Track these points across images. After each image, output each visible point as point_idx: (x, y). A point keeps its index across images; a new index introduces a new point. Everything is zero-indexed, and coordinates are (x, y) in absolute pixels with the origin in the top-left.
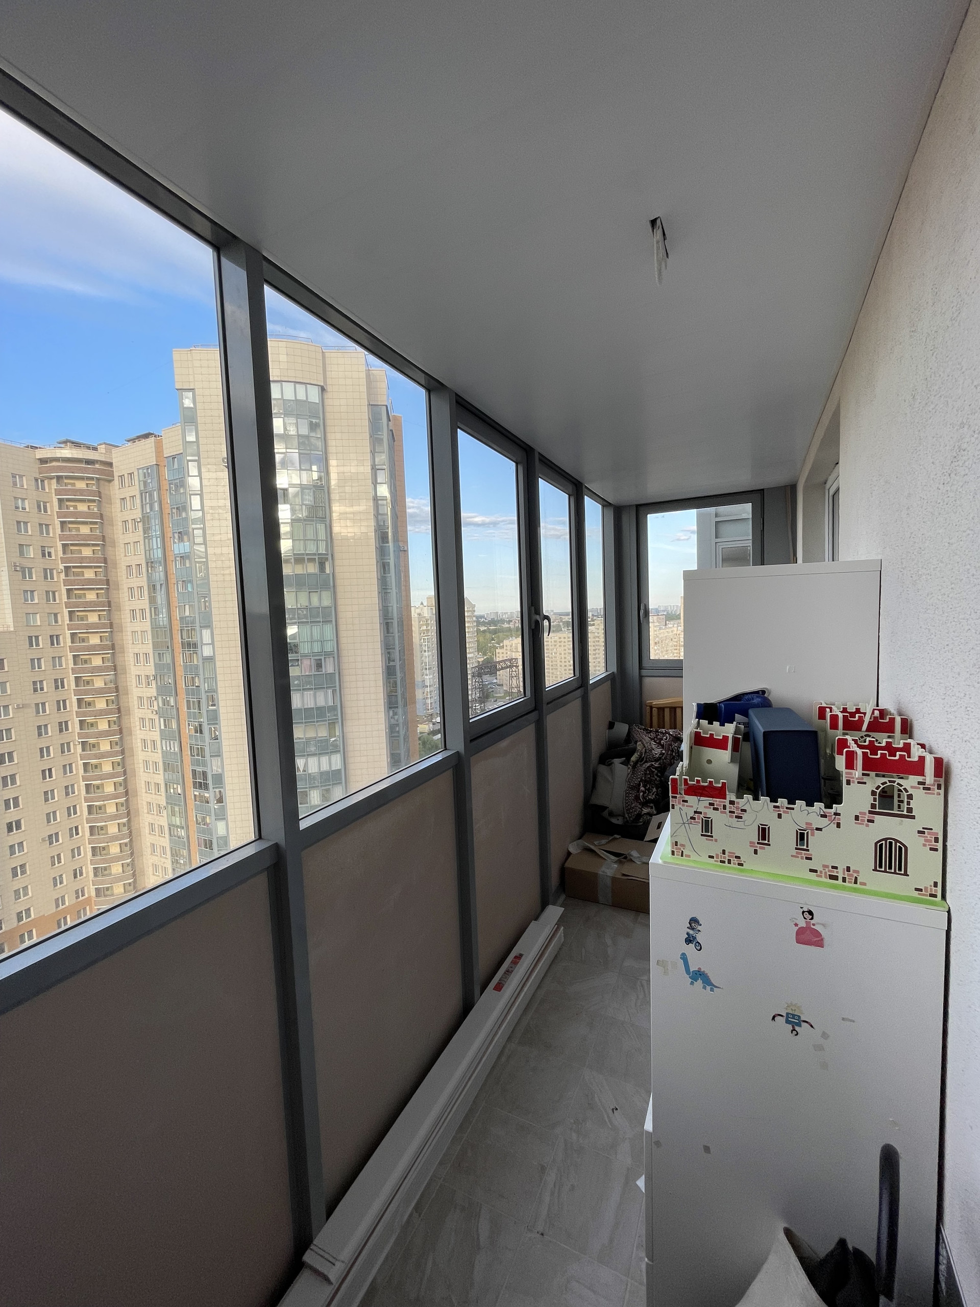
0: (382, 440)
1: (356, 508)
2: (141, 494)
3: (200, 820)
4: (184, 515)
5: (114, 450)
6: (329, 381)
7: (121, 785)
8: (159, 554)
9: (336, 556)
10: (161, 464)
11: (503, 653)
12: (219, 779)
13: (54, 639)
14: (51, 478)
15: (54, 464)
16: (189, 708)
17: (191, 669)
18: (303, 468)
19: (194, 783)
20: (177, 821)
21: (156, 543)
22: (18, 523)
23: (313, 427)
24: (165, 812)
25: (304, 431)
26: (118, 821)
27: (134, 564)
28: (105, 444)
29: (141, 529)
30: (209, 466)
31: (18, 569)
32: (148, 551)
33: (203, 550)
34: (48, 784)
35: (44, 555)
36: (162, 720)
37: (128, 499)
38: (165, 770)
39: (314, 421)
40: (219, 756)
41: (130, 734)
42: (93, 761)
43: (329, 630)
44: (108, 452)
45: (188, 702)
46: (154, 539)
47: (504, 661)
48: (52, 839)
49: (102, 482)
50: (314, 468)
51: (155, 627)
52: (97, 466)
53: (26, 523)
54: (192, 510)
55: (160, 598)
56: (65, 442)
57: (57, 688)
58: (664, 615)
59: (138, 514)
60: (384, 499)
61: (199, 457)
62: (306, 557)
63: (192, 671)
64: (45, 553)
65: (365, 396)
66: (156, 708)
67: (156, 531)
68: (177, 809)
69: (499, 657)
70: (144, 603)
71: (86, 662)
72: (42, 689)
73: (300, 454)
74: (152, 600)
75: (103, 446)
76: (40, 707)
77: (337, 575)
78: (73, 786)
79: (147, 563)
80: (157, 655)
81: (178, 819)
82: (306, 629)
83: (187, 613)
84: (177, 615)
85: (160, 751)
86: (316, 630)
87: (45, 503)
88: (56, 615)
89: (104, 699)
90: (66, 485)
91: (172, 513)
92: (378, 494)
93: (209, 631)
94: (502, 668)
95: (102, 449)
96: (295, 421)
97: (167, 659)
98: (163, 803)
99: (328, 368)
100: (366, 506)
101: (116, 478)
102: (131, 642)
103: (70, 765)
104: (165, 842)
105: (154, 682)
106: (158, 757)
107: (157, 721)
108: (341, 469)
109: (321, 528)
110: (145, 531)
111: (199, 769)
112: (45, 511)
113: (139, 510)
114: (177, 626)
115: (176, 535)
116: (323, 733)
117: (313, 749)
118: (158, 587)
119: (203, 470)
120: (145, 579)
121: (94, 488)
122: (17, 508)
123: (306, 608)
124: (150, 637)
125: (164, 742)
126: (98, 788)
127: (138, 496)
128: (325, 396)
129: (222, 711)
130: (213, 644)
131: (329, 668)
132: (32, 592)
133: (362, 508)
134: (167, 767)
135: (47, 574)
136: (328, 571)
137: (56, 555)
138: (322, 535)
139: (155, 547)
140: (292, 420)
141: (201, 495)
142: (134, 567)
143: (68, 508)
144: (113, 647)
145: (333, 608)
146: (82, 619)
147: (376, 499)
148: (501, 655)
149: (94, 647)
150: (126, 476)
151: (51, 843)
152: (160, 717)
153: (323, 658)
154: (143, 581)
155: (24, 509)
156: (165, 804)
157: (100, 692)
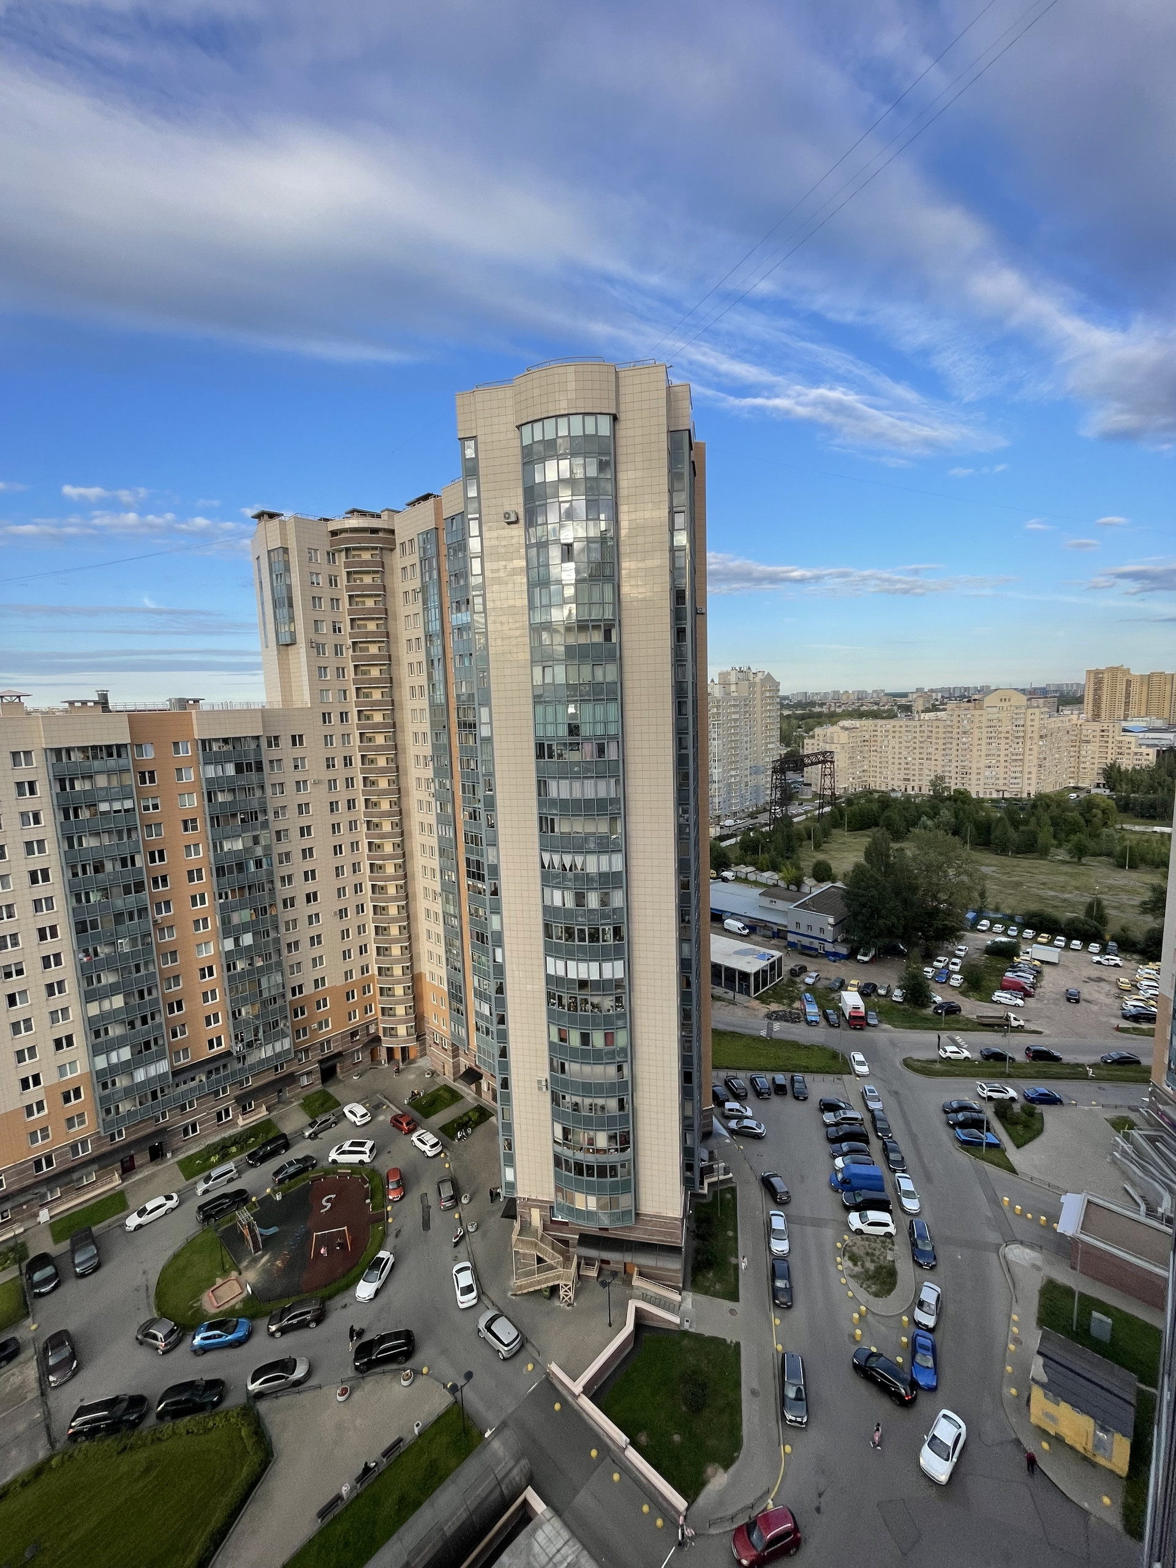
0: (683, 474)
1: (649, 563)
2: (421, 561)
3: (473, 911)
4: (462, 582)
5: (397, 516)
6: (622, 407)
7: (400, 867)
8: (435, 626)
9: (624, 621)
10: (441, 527)
11: (813, 744)
12: (494, 870)
13: (344, 716)
14: (340, 551)
15: (343, 535)
16: (464, 792)
17: (466, 750)
18: (590, 517)
19: (468, 872)
20: (451, 909)
21: (434, 613)
22: (314, 598)
23: (602, 466)
24: (440, 898)
25: (593, 471)
26: (399, 903)
27: (413, 637)
28: (387, 510)
29: (420, 599)
30: (490, 524)
31: (314, 645)
32: (426, 623)
33: (483, 621)
34: (338, 861)
35: (335, 631)
36: (438, 803)
37: (408, 568)
38: (440, 856)
39: (604, 458)
40: (495, 845)
41: (409, 816)
42: (376, 841)
43: (613, 709)
44: (391, 518)
45: (463, 785)
46: (433, 610)
47: (816, 755)
48: (342, 913)
49: (384, 552)
50: (602, 516)
51: (433, 705)
52: (381, 535)
53: (320, 598)
54: (472, 575)
55: (438, 675)
56: (352, 512)
57: (346, 765)
58: (1055, 697)
59: (416, 584)
60: (682, 549)
61: (480, 515)
62: (591, 624)
63: (469, 754)
64: (336, 630)
65: (664, 420)
66: (433, 790)
67: (434, 601)
68: (451, 897)
69: (807, 749)
70: (423, 680)
71: (370, 740)
72: (334, 766)
73: (587, 501)
74: (430, 676)
75: (386, 512)
76: (332, 784)
77: (625, 645)
78: (359, 863)
79: (426, 636)
80: (434, 735)
81: (452, 907)
82: (588, 708)
83: (464, 690)
84: (453, 694)
85: (436, 835)
86: (600, 709)
87: (336, 576)
88: (345, 691)
89: (387, 779)
90: (354, 556)
91: (451, 581)
92: (675, 544)
93: (487, 709)
94: (812, 764)
95: (385, 515)
96: (582, 462)
97: (444, 740)
98: (439, 890)
99: (622, 391)
100: (661, 561)
101: (398, 546)
102: (410, 721)
103: (357, 843)
104: (440, 929)
105: (431, 763)
106: (434, 842)
107: (433, 804)
108: (633, 516)
109: (608, 588)
110: (425, 602)
111: (473, 858)
112: (336, 585)
113: (419, 579)
114: (453, 704)
115: (454, 605)
116: (603, 828)
117: (592, 846)
118: (436, 663)
119: (484, 529)
120: (424, 653)
121: (378, 559)
122: (313, 583)
123: (589, 684)
124: (428, 716)
125: (440, 826)
126: (381, 868)
127: (418, 565)
128: (617, 427)
129: (499, 797)
130: (491, 723)
131: (612, 753)
132: (325, 668)
133: (656, 562)
134: (442, 852)
135: (338, 649)
136: (614, 640)
137: (345, 631)
138: (609, 597)
139: (433, 619)
140: (580, 461)
141: (482, 558)
142: (414, 641)
143: (355, 581)
144: (394, 726)
145: (619, 684)
146: (367, 697)
147: (673, 550)
148: (810, 747)
149: (377, 726)
150: (407, 543)
151: (341, 917)
152: (436, 800)
153: (606, 742)
154: (421, 656)
155: (318, 584)
156: (440, 891)
157: (383, 771)
